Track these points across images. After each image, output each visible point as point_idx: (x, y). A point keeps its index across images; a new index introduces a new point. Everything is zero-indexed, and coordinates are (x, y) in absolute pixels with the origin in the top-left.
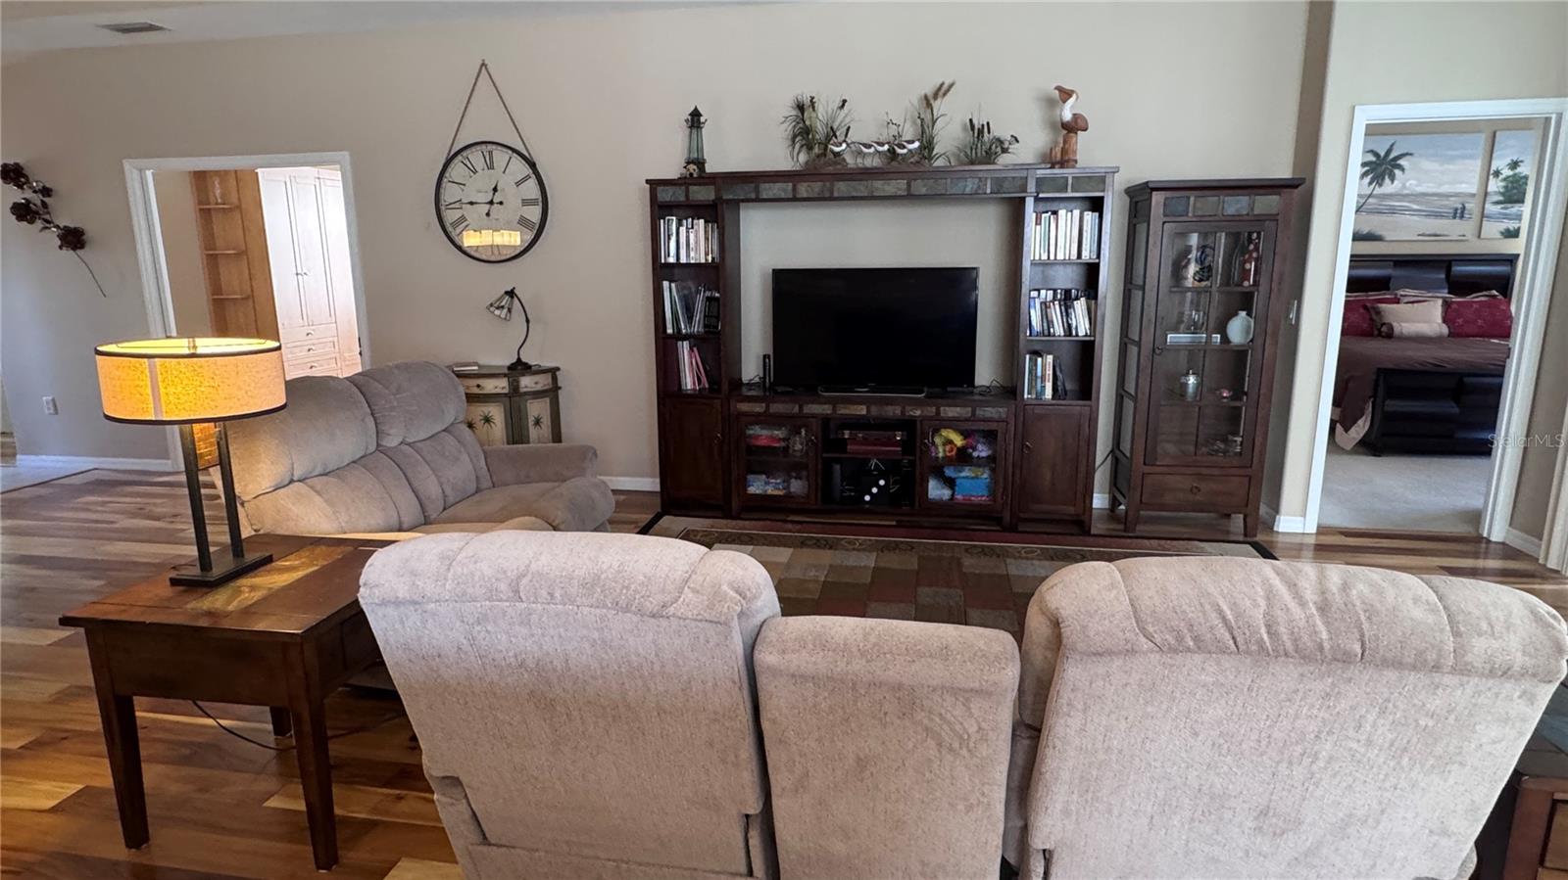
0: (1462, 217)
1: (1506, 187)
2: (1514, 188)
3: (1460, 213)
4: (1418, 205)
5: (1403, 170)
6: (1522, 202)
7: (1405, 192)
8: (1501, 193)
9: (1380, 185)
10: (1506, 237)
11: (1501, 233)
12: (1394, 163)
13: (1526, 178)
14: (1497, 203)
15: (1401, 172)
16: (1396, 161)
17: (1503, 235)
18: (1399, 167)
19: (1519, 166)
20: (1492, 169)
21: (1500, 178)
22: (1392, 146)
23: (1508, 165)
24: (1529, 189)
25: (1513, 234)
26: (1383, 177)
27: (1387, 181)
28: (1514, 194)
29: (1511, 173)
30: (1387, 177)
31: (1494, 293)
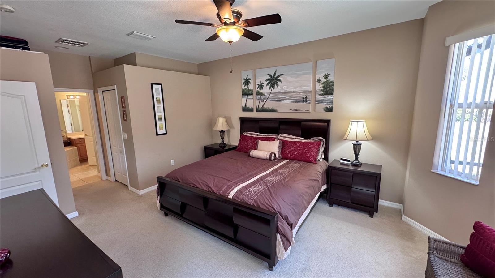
0: (306, 102)
1: (324, 87)
2: (328, 87)
3: (305, 100)
4: (289, 96)
5: (281, 82)
6: (332, 94)
7: (283, 91)
8: (322, 90)
9: (274, 89)
10: (326, 111)
11: (324, 109)
12: (277, 79)
13: (333, 82)
14: (321, 95)
15: (280, 83)
16: (278, 78)
17: (325, 110)
18: (280, 80)
19: (329, 77)
20: (317, 79)
21: (321, 83)
22: (275, 71)
23: (323, 77)
24: (335, 88)
25: (330, 110)
26: (274, 85)
27: (276, 86)
28: (328, 90)
29: (325, 80)
30: (275, 85)
31: (321, 138)
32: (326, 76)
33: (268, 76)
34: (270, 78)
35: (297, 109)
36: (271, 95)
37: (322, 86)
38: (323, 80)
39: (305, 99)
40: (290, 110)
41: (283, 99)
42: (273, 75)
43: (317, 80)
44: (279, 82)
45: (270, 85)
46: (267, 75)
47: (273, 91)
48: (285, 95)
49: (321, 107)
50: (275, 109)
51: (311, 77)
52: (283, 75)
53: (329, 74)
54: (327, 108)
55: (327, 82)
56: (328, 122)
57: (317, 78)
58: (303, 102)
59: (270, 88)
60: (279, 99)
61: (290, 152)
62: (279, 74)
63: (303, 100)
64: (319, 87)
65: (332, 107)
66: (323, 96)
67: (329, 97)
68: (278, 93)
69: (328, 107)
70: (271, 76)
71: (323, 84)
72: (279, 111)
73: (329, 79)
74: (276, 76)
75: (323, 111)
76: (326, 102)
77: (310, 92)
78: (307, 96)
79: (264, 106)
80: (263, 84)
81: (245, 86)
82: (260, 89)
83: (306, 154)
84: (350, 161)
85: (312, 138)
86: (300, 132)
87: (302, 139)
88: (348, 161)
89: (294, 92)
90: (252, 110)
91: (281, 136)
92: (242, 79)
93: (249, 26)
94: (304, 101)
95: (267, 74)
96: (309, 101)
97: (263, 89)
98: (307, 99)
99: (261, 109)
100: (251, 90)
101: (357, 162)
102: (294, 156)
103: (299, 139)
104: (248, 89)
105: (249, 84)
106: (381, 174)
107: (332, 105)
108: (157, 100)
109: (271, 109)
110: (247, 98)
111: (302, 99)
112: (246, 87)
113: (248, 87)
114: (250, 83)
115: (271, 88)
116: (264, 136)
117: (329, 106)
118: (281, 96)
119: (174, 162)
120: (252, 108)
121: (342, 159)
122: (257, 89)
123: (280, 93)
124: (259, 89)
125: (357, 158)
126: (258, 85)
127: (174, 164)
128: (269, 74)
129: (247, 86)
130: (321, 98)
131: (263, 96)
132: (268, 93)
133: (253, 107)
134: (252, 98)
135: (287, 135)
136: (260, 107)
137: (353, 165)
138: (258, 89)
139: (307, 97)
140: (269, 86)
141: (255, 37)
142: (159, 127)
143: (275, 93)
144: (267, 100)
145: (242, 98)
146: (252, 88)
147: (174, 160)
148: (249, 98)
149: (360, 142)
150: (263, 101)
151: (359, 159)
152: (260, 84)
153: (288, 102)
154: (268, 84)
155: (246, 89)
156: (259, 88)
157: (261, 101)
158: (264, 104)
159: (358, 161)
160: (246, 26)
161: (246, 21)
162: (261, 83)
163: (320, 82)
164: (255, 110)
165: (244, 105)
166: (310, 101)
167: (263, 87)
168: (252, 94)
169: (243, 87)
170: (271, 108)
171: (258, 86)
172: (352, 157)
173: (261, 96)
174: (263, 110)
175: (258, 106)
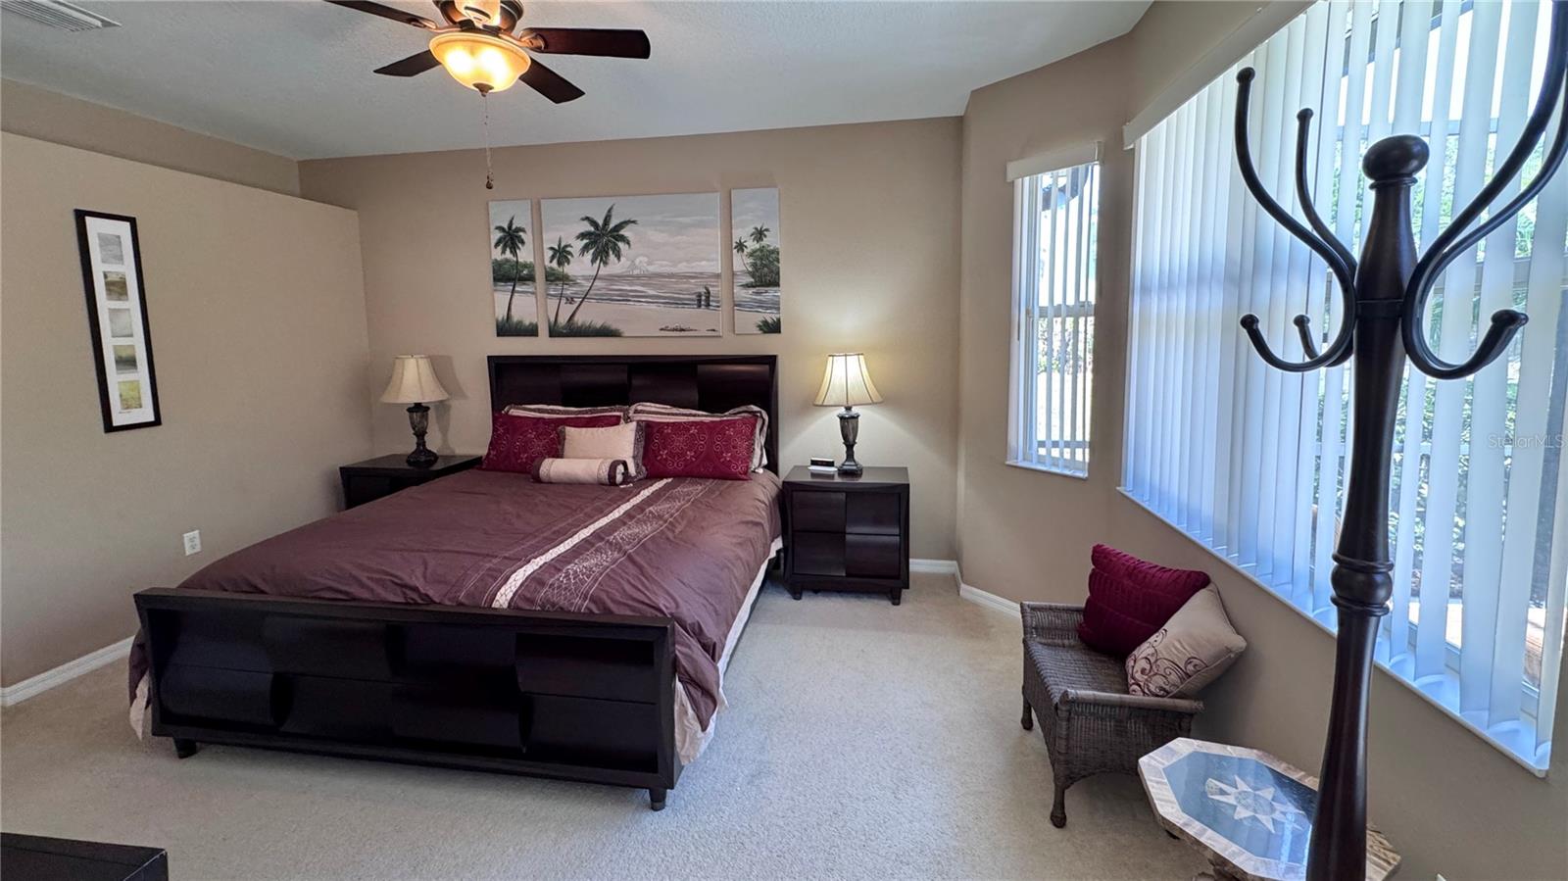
0: (708, 305)
1: (754, 265)
2: (765, 266)
3: (704, 300)
5: (628, 243)
6: (777, 284)
7: (636, 272)
8: (749, 272)
9: (605, 263)
10: (765, 332)
11: (759, 326)
12: (616, 234)
13: (776, 252)
14: (747, 286)
15: (627, 246)
16: (618, 231)
17: (761, 329)
18: (623, 239)
19: (765, 236)
20: (734, 241)
21: (745, 253)
22: (609, 211)
23: (752, 235)
24: (783, 266)
25: (773, 328)
26: (607, 253)
27: (612, 257)
28: (766, 273)
29: (758, 246)
30: (611, 253)
31: (755, 408)
32: (759, 235)
33: (586, 223)
34: (592, 229)
35: (683, 327)
36: (598, 283)
37: (751, 260)
38: (752, 245)
39: (703, 298)
40: (662, 329)
41: (639, 297)
42: (600, 222)
43: (734, 245)
44: (621, 245)
45: (592, 251)
46: (583, 219)
47: (604, 271)
48: (643, 285)
49: (750, 320)
50: (614, 326)
51: (716, 235)
52: (634, 222)
53: (767, 230)
54: (765, 323)
55: (761, 249)
56: (771, 361)
57: (736, 239)
58: (699, 306)
59: (593, 261)
60: (625, 298)
61: (671, 454)
62: (622, 220)
63: (700, 301)
64: (741, 263)
65: (779, 320)
66: (755, 290)
67: (770, 293)
68: (620, 278)
69: (770, 321)
70: (593, 223)
71: (751, 255)
72: (627, 335)
73: (765, 242)
74: (612, 226)
75: (756, 331)
76: (761, 305)
77: (718, 276)
78: (710, 289)
79: (576, 318)
80: (569, 249)
81: (503, 252)
82: (560, 264)
83: (719, 455)
84: (835, 464)
85: (731, 411)
86: (695, 396)
87: (703, 416)
88: (831, 464)
89: (671, 276)
90: (532, 331)
91: (636, 412)
92: (492, 227)
93: (547, 49)
94: (703, 303)
95: (583, 216)
96: (714, 304)
97: (568, 264)
98: (711, 298)
99: (563, 328)
100: (525, 266)
101: (853, 463)
102: (686, 466)
103: (694, 415)
104: (517, 262)
105: (520, 245)
106: (908, 485)
107: (778, 316)
108: (108, 284)
109: (598, 326)
110: (513, 291)
111: (694, 297)
112: (508, 255)
113: (515, 254)
114: (523, 242)
115: (598, 262)
116: (580, 413)
117: (770, 316)
118: (629, 288)
119: (197, 541)
120: (531, 324)
121: (814, 463)
122: (547, 263)
123: (628, 276)
124: (554, 264)
125: (850, 455)
126: (552, 248)
127: (198, 549)
128: (587, 218)
129: (511, 252)
130: (746, 295)
131: (570, 286)
132: (586, 278)
133: (534, 321)
134: (533, 293)
135: (658, 405)
136: (563, 320)
137: (843, 473)
138: (551, 262)
139: (709, 292)
140: (589, 256)
141: (559, 90)
142: (121, 396)
143: (612, 278)
144: (584, 298)
145: (495, 290)
146: (532, 260)
147: (197, 532)
148: (518, 292)
149: (855, 410)
150: (570, 300)
151: (855, 458)
152: (559, 246)
153: (653, 306)
154: (585, 248)
155: (507, 261)
156: (555, 261)
157: (564, 301)
158: (575, 312)
159: (854, 461)
160: (538, 49)
161: (538, 32)
162: (562, 245)
163: (743, 251)
164: (543, 330)
165: (501, 313)
166: (718, 302)
167: (569, 257)
168: (531, 278)
169: (497, 254)
170: (598, 323)
171: (551, 253)
172: (839, 454)
173: (565, 286)
174: (573, 331)
175: (552, 319)
